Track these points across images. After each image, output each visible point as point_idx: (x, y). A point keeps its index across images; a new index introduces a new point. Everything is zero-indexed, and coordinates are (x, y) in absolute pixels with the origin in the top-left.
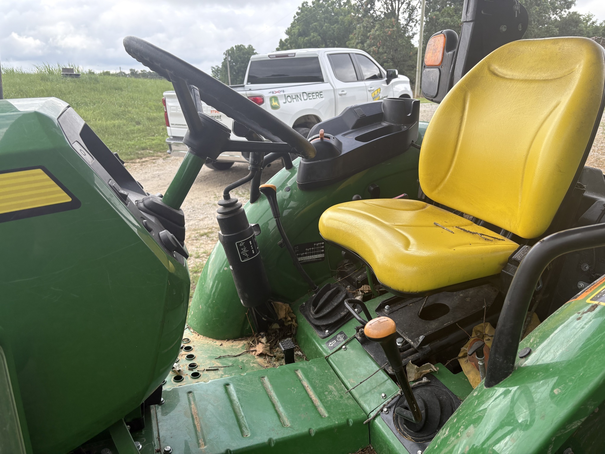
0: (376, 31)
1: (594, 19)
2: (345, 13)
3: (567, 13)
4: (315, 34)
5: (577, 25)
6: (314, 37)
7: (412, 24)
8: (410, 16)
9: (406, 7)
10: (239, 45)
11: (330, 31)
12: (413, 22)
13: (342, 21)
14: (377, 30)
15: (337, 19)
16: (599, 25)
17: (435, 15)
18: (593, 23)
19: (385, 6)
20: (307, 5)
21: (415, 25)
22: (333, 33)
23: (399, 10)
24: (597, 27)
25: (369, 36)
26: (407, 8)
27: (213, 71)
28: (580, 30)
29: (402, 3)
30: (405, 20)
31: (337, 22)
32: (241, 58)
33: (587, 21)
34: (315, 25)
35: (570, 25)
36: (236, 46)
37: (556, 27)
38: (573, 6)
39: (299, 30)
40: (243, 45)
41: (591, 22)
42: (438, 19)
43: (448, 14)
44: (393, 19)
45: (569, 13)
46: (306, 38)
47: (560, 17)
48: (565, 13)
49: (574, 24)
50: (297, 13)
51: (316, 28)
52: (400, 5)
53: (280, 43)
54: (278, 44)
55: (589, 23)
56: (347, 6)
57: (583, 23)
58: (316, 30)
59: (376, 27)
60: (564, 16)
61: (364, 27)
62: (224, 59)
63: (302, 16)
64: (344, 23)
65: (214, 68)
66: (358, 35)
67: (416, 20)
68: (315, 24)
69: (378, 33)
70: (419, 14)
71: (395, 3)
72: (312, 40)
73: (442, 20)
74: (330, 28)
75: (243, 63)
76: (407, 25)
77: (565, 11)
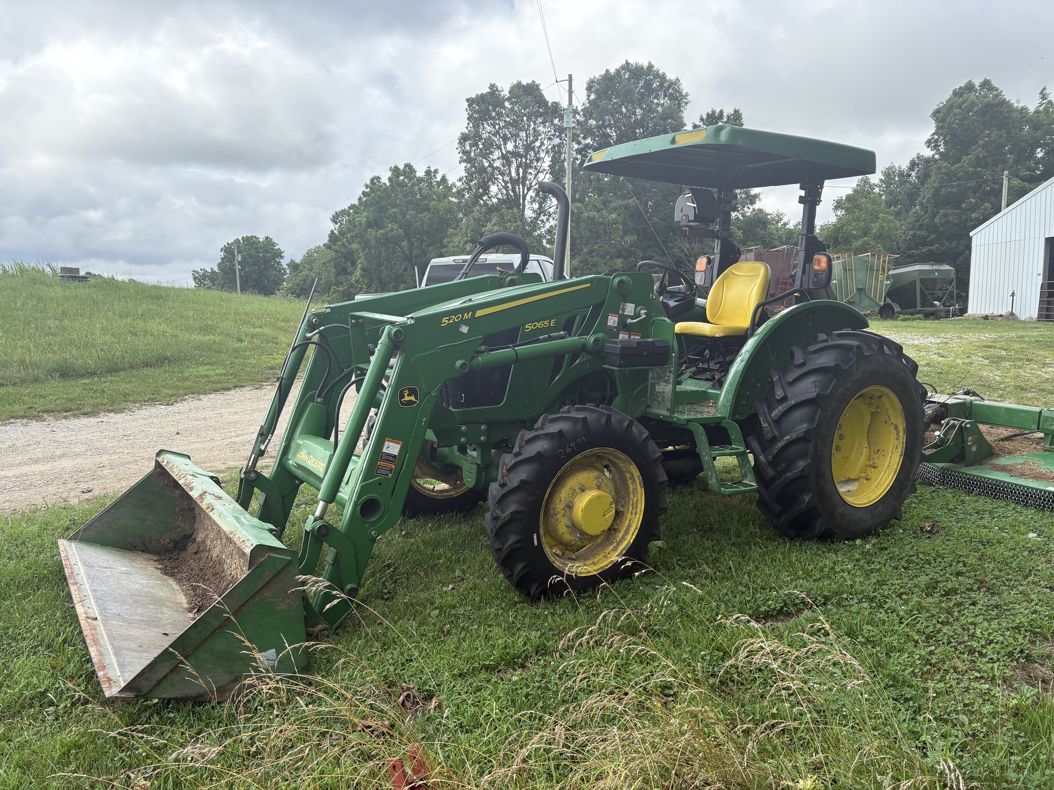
0: (493, 226)
1: (785, 220)
2: (438, 197)
3: (751, 210)
4: (395, 226)
5: (766, 227)
6: (392, 230)
7: (542, 217)
8: (540, 207)
9: (533, 195)
10: (249, 235)
11: (416, 221)
12: (545, 215)
13: (435, 209)
14: (495, 225)
15: (427, 205)
16: (793, 228)
17: (577, 208)
18: (785, 224)
19: (505, 191)
20: (379, 182)
21: (548, 220)
22: (422, 226)
23: (524, 199)
24: (790, 230)
25: (484, 233)
26: (536, 196)
27: (195, 278)
28: (770, 234)
29: (529, 190)
30: (534, 212)
31: (427, 209)
32: (251, 257)
33: (777, 222)
34: (394, 213)
35: (756, 226)
36: (243, 238)
37: (739, 229)
38: (757, 202)
39: (368, 218)
40: (255, 237)
41: (782, 222)
42: (582, 214)
43: (595, 206)
44: (515, 210)
45: (754, 210)
46: (380, 231)
47: (743, 215)
48: (748, 211)
49: (761, 226)
50: (364, 193)
51: (396, 216)
52: (526, 191)
53: (330, 236)
54: (328, 238)
55: (780, 225)
56: (441, 187)
57: (773, 224)
58: (394, 219)
59: (494, 221)
60: (748, 214)
61: (475, 219)
62: (221, 259)
63: (373, 198)
64: (439, 211)
65: (197, 272)
66: (467, 230)
67: (549, 212)
68: (394, 210)
69: (496, 228)
70: (553, 204)
71: (519, 189)
72: (390, 234)
73: (586, 214)
74: (416, 217)
75: (255, 265)
76: (536, 219)
77: (748, 208)
